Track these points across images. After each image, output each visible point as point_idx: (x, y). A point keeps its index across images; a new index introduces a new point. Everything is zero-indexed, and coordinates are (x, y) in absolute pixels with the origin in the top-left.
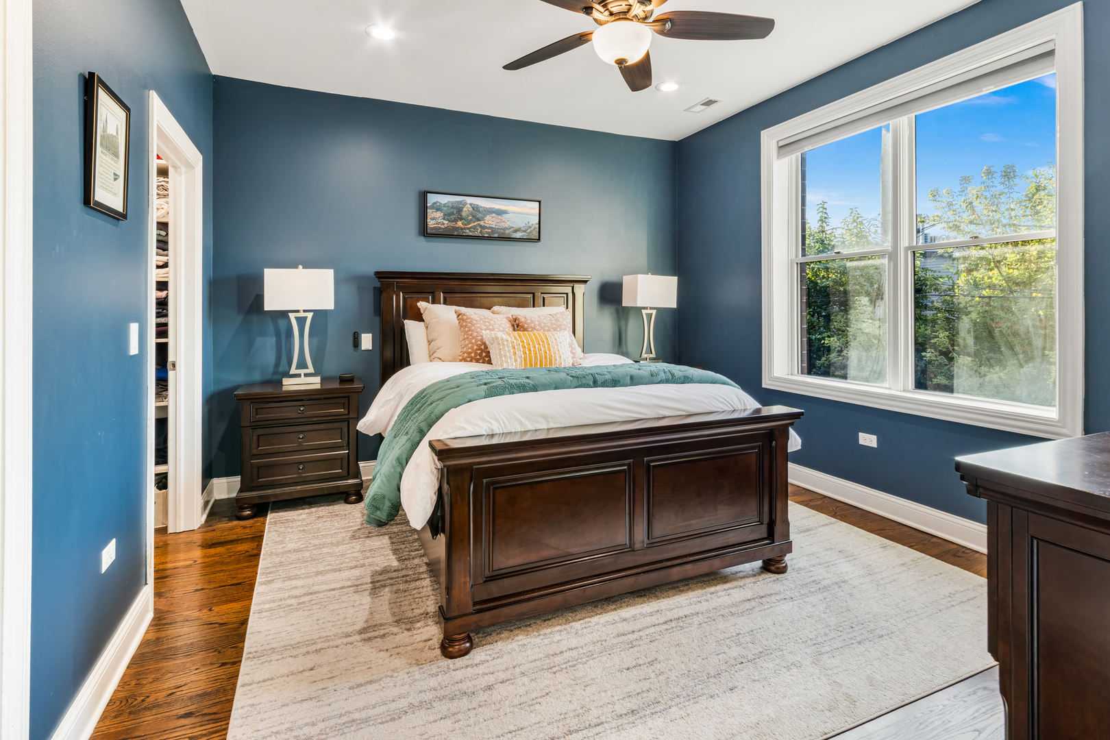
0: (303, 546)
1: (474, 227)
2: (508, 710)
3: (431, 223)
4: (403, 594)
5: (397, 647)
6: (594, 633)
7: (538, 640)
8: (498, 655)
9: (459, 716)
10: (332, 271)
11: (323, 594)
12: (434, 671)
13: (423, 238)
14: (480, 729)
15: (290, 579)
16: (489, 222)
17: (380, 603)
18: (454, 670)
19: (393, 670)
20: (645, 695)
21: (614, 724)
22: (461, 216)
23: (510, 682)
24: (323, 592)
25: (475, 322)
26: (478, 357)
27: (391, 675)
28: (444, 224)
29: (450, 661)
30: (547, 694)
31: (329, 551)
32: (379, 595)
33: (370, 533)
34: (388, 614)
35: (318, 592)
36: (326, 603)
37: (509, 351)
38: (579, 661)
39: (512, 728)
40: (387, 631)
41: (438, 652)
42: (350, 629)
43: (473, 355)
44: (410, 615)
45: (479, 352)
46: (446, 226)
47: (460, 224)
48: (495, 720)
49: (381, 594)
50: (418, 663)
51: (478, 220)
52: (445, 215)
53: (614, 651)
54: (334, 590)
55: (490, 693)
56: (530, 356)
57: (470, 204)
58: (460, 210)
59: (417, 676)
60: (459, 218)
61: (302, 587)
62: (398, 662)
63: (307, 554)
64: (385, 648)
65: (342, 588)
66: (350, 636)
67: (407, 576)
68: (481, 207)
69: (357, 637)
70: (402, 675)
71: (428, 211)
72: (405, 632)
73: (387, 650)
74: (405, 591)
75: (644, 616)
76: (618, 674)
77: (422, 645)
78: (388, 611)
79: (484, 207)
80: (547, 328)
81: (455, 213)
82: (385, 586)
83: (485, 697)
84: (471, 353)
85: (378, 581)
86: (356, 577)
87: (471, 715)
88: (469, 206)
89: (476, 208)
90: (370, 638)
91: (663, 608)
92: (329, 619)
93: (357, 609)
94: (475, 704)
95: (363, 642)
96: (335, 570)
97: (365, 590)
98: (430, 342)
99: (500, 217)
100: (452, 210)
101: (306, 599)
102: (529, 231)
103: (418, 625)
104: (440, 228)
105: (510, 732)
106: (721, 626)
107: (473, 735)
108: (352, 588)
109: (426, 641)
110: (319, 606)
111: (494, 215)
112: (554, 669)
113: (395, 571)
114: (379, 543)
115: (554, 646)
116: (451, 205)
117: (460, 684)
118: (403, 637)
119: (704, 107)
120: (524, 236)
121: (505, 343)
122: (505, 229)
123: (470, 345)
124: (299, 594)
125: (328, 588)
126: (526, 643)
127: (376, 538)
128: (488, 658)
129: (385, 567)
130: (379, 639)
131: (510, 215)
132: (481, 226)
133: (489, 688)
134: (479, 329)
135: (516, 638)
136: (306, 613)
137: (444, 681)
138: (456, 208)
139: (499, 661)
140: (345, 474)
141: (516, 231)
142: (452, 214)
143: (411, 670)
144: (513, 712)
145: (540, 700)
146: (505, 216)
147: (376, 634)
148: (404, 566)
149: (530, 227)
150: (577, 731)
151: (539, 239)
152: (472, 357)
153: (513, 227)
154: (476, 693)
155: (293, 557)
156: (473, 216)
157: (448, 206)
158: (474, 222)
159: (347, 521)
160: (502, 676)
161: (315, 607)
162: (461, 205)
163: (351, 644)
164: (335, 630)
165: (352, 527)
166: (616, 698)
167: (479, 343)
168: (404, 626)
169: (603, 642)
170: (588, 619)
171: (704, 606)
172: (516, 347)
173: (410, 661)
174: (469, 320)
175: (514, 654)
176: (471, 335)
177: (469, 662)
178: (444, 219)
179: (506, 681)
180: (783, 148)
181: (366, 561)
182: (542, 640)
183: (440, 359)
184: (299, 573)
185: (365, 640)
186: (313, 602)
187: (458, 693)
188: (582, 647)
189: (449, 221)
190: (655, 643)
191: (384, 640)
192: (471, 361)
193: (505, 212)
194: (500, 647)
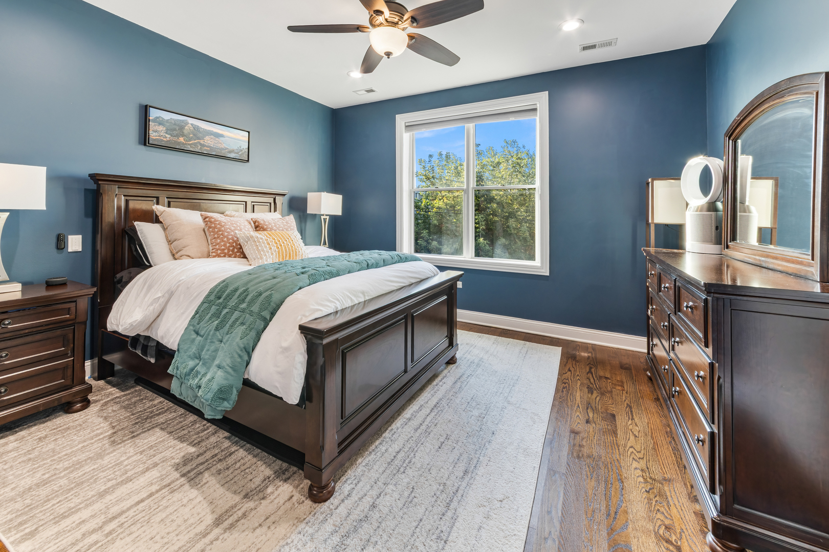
0: (47, 476)
1: (195, 144)
2: (401, 514)
3: (153, 135)
4: (228, 472)
5: (267, 518)
6: (401, 435)
7: (373, 456)
8: (357, 480)
9: (373, 540)
10: (45, 169)
11: (132, 511)
12: (321, 518)
13: (143, 147)
14: (396, 538)
15: (64, 517)
16: (208, 142)
17: (212, 490)
18: (335, 509)
19: (283, 539)
20: (462, 458)
21: (464, 484)
22: (183, 133)
23: (383, 494)
24: (129, 509)
25: (223, 224)
26: (231, 253)
27: (285, 543)
28: (166, 137)
29: (327, 503)
30: (413, 488)
31: (95, 467)
32: (202, 484)
33: (133, 432)
34: (229, 495)
35: (123, 513)
36: (147, 518)
37: (266, 247)
38: (410, 457)
39: (415, 524)
40: (243, 510)
41: (308, 502)
42: (201, 528)
43: (226, 251)
44: (253, 486)
45: (231, 248)
46: (168, 139)
47: (181, 139)
48: (399, 525)
49: (204, 481)
50: (300, 520)
51: (199, 139)
52: (167, 130)
53: (422, 440)
54: (142, 501)
55: (377, 509)
56: (282, 250)
57: (192, 124)
58: (182, 128)
59: (310, 531)
60: (181, 135)
61: (93, 516)
62: (281, 529)
63: (63, 482)
64: (257, 525)
65: (151, 495)
66: (208, 534)
67: (216, 455)
68: (201, 128)
69: (217, 531)
70: (295, 537)
71: (151, 123)
72: (262, 501)
73: (260, 525)
74: (228, 468)
75: (417, 412)
76: (438, 454)
77: (288, 505)
78: (226, 492)
79: (203, 129)
80: (281, 229)
81: (178, 129)
82: (201, 473)
83: (377, 515)
84: (224, 250)
85: (189, 472)
86: (158, 477)
87: (381, 533)
88: (190, 126)
89: (196, 128)
90: (231, 524)
91: (422, 403)
92: (167, 531)
93: (191, 506)
94: (376, 524)
95: (228, 531)
96: (122, 483)
97: (181, 486)
98: (170, 242)
99: (217, 139)
100: (175, 127)
101: (112, 525)
102: (240, 153)
103: (270, 490)
104: (162, 141)
105: (417, 527)
106: (458, 401)
107: (396, 546)
108: (164, 491)
109: (289, 500)
110: (139, 525)
111: (212, 136)
112: (402, 470)
113: (198, 456)
114: (153, 438)
115: (386, 455)
116: (173, 122)
117: (351, 516)
118: (265, 507)
119: (366, 92)
120: (237, 156)
121: (261, 241)
122: (222, 149)
123: (222, 243)
124: (96, 526)
125: (133, 503)
126: (367, 462)
127: (146, 434)
128: (352, 486)
129: (184, 457)
130: (243, 521)
131: (226, 138)
132: (201, 144)
133: (374, 506)
134: (229, 230)
135: (358, 462)
136: (129, 539)
137: (336, 521)
138: (178, 125)
139: (361, 484)
140: (69, 382)
141: (230, 152)
142: (175, 130)
143: (299, 529)
144: (405, 513)
145: (413, 494)
146: (221, 139)
147: (235, 517)
148: (204, 449)
149: (241, 151)
150: (451, 501)
151: (248, 161)
152: (225, 253)
153: (228, 149)
154: (368, 516)
155: (44, 492)
156: (194, 135)
157: (171, 123)
158: (195, 140)
159: (89, 431)
160: (374, 493)
161: (134, 528)
162: (183, 124)
163: (217, 539)
164: (184, 538)
165: (102, 433)
166: (451, 468)
167: (231, 241)
168: (256, 498)
169: (412, 439)
170: (390, 428)
171: (440, 394)
172: (270, 244)
173: (291, 523)
174: (217, 222)
175: (366, 473)
176: (222, 234)
177: (342, 497)
178: (166, 133)
179: (380, 495)
180: (409, 127)
181: (156, 459)
182: (375, 454)
183: (189, 256)
184: (72, 505)
185: (229, 528)
186: (126, 525)
187: (355, 524)
188: (403, 447)
189: (172, 136)
190: (438, 425)
191: (249, 518)
192: (225, 256)
193: (222, 136)
194: (353, 474)
